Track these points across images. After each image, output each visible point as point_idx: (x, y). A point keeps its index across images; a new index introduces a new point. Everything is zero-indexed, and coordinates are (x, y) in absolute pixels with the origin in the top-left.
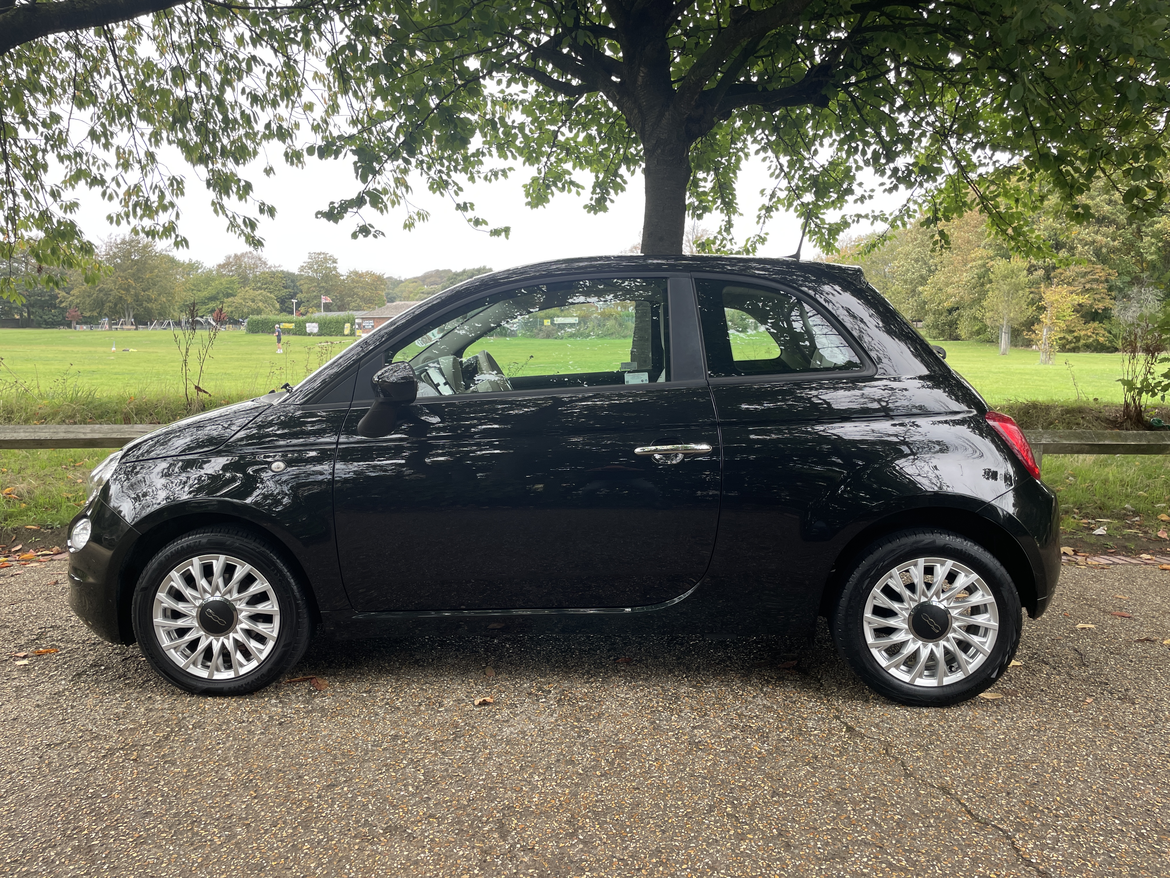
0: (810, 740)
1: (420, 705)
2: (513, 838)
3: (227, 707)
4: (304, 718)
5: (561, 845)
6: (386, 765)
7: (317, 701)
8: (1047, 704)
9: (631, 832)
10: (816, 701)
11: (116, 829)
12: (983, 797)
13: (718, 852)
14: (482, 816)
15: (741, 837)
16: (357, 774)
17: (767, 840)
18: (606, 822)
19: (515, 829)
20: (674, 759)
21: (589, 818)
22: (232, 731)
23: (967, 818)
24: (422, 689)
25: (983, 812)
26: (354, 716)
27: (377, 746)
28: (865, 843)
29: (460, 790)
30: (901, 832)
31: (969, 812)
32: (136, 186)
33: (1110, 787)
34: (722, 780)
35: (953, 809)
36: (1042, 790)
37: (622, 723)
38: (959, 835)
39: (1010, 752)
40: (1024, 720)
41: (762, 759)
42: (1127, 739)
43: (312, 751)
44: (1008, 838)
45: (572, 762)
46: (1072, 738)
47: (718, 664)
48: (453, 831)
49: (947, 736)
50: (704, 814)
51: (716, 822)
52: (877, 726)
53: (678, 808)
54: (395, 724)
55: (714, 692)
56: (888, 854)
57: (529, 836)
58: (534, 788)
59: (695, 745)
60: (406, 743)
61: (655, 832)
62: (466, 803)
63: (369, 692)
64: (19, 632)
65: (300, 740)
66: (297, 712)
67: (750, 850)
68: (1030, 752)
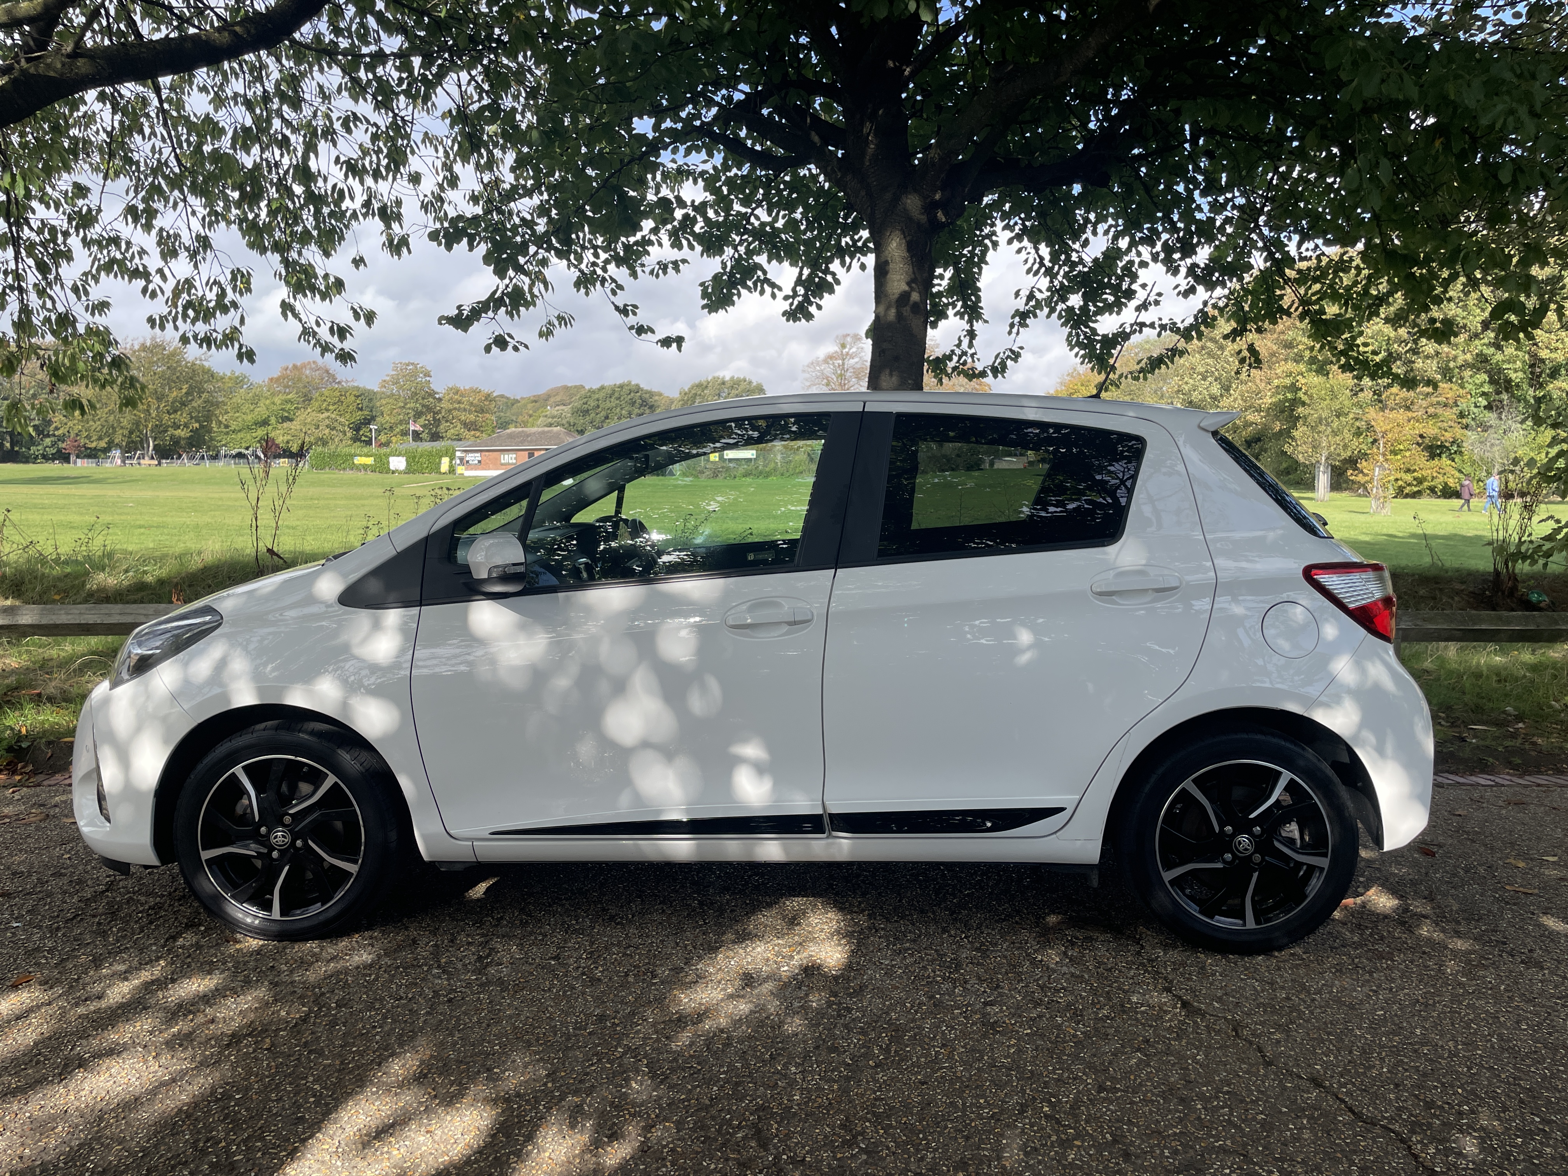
0: (1137, 1019)
1: (627, 975)
2: (777, 1148)
3: (376, 979)
4: (479, 993)
5: (839, 1156)
6: (597, 1054)
7: (492, 970)
8: (1432, 970)
9: (925, 1138)
10: (1137, 969)
11: (262, 1139)
12: (1365, 1090)
13: (1039, 1162)
14: (731, 1119)
15: (1065, 1144)
16: (561, 1066)
17: (1100, 1148)
18: (891, 1126)
19: (777, 1136)
20: (966, 1045)
21: (869, 1121)
22: (388, 1011)
23: (1348, 1117)
24: (625, 954)
25: (1368, 1110)
26: (544, 990)
27: (580, 1029)
28: (1223, 1150)
29: (698, 1086)
30: (1267, 1136)
31: (1351, 1110)
32: (187, 281)
33: (1523, 1076)
34: (1031, 1071)
35: (1331, 1106)
36: (1439, 1081)
37: (891, 998)
38: (1340, 1139)
39: (1394, 1033)
40: (1406, 991)
41: (1079, 1044)
42: (1537, 1014)
43: (499, 1036)
44: (1403, 1141)
45: (834, 1049)
46: (1469, 1014)
47: (1004, 920)
48: (698, 1138)
49: (1311, 1013)
50: (1015, 1115)
51: (1032, 1125)
52: (1220, 1000)
53: (981, 1107)
54: (599, 1001)
55: (1005, 957)
56: (1255, 1164)
57: (797, 1144)
58: (792, 1083)
59: (991, 1027)
60: (618, 1025)
61: (956, 1138)
62: (707, 1102)
63: (556, 958)
64: (80, 882)
65: (479, 1022)
66: (469, 985)
67: (1082, 1161)
68: (1418, 1031)
